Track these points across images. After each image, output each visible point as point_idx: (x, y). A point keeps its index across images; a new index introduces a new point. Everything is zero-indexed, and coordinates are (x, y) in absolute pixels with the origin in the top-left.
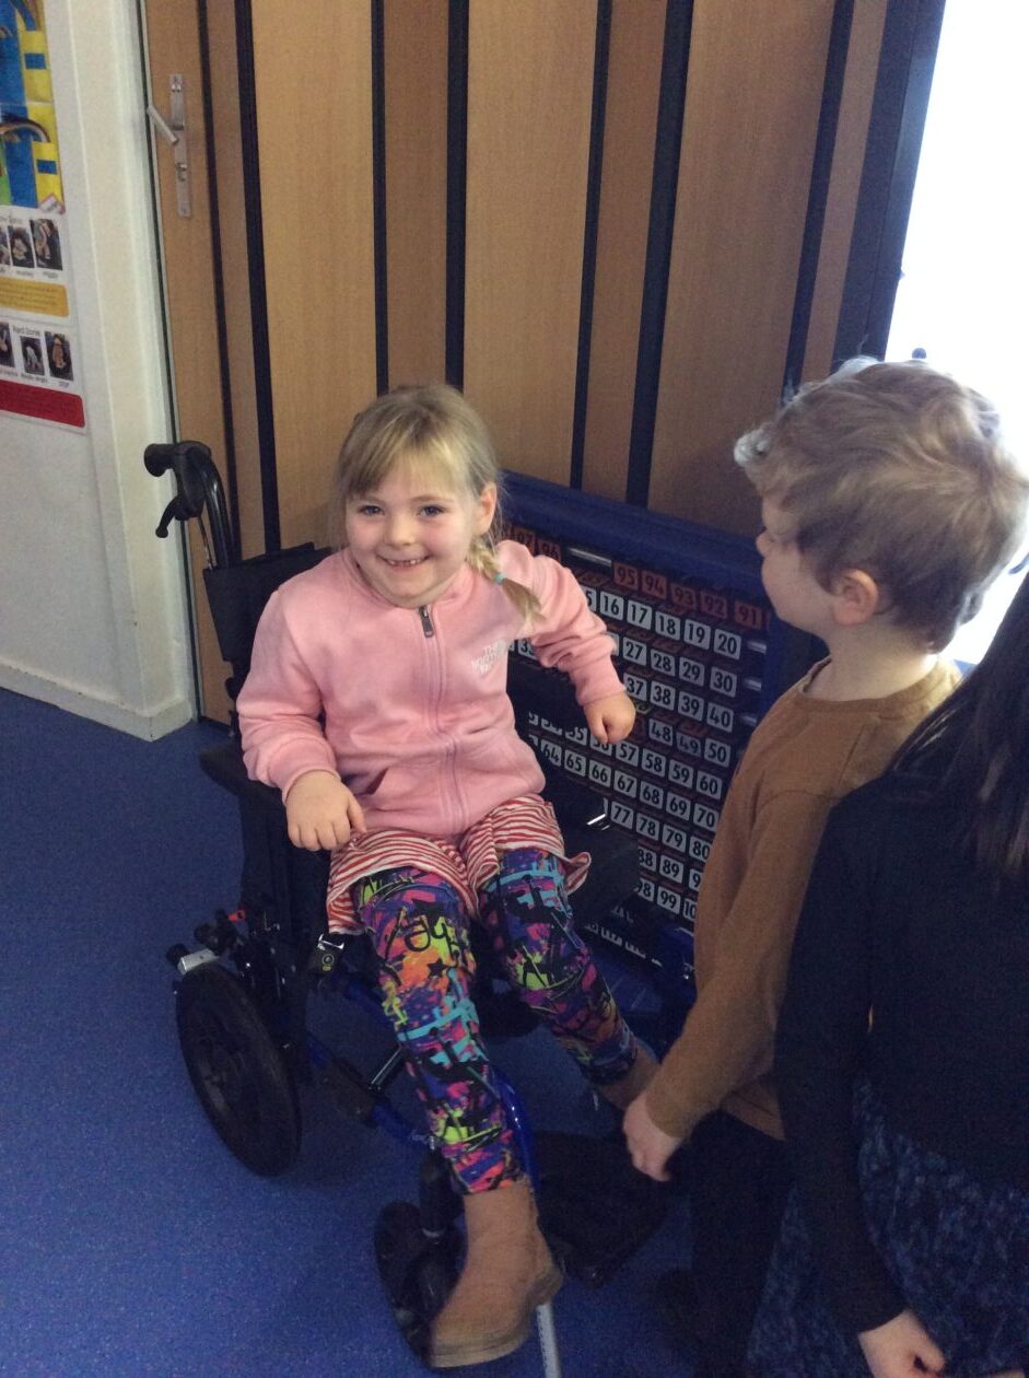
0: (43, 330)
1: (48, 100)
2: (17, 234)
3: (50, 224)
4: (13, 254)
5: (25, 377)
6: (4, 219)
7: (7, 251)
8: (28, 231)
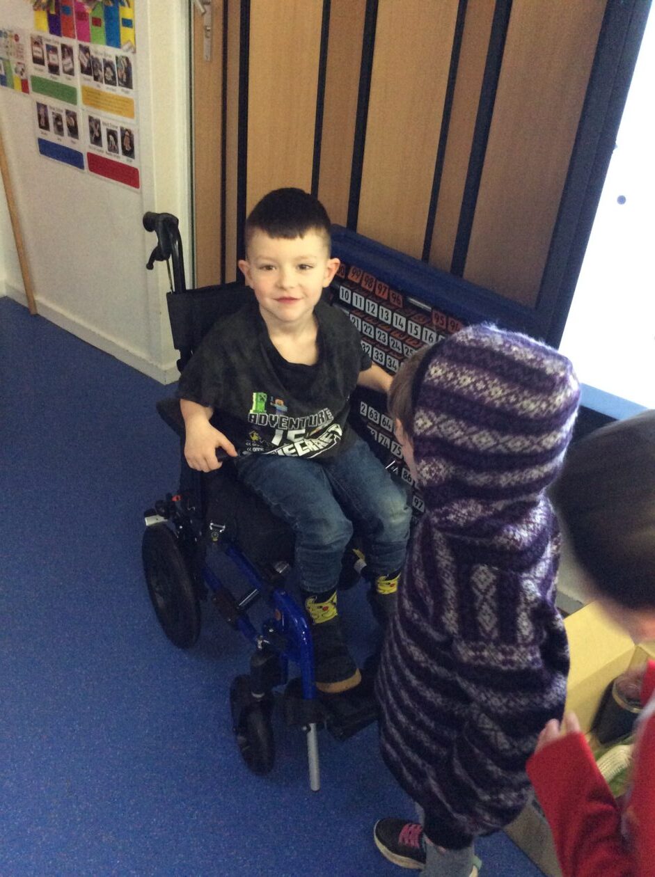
2: (108, 64)
3: (127, 59)
4: (105, 77)
5: (108, 154)
6: (101, 54)
7: (102, 74)
8: (115, 63)
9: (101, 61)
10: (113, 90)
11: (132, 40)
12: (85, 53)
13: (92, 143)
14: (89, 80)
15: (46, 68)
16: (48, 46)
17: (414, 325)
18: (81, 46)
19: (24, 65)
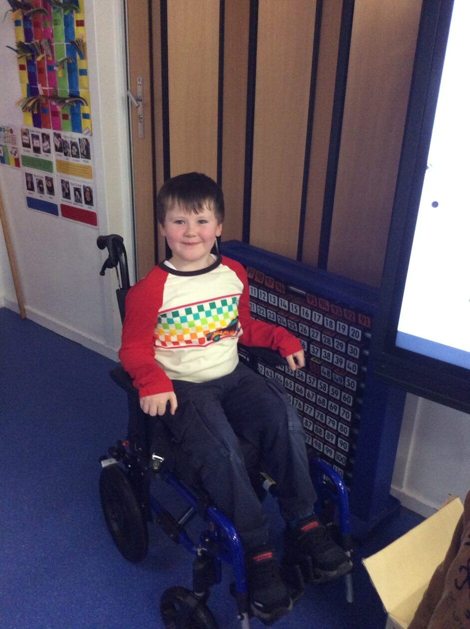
0: (82, 184)
1: (87, 88)
2: (74, 144)
3: (87, 140)
4: (72, 153)
5: (74, 204)
6: (69, 138)
7: (70, 151)
8: (78, 143)
9: (69, 142)
10: (79, 161)
11: (90, 127)
12: (58, 138)
13: (64, 197)
14: (60, 155)
15: (31, 150)
16: (32, 134)
17: (294, 305)
18: (55, 133)
19: (17, 149)
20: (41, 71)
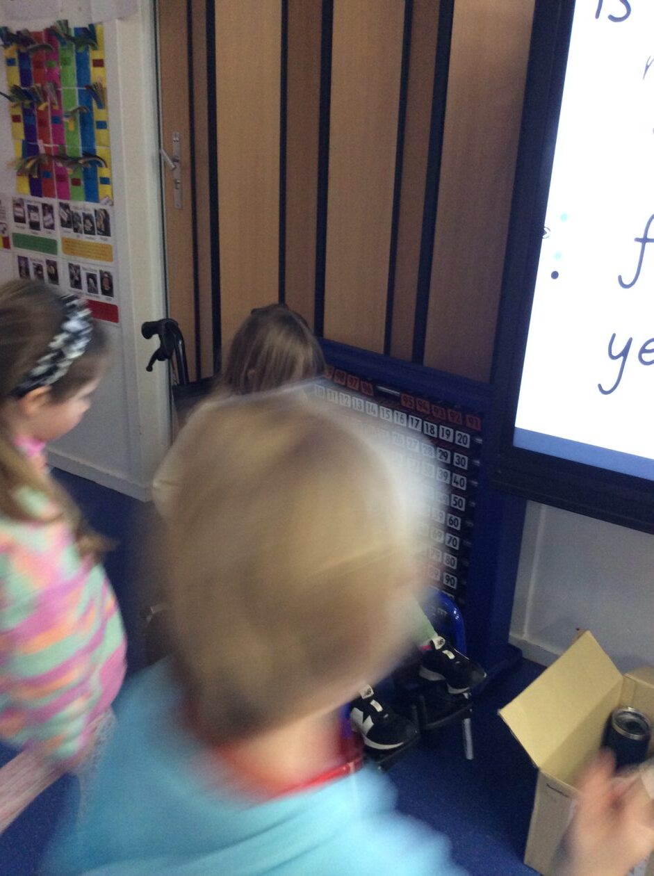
1: (107, 145)
3: (105, 211)
4: (84, 228)
6: (81, 209)
7: (81, 226)
8: (93, 215)
9: (81, 215)
10: (93, 239)
11: (110, 196)
12: (65, 210)
15: (27, 225)
17: (386, 409)
18: (61, 204)
19: (6, 224)
20: (43, 123)
